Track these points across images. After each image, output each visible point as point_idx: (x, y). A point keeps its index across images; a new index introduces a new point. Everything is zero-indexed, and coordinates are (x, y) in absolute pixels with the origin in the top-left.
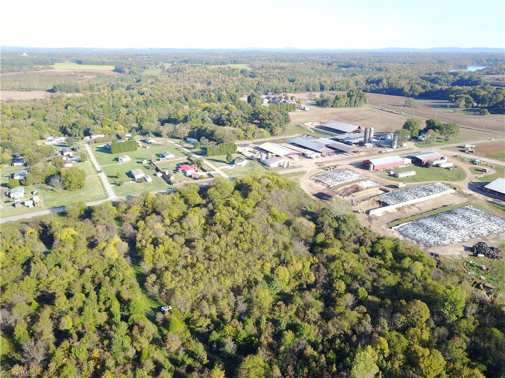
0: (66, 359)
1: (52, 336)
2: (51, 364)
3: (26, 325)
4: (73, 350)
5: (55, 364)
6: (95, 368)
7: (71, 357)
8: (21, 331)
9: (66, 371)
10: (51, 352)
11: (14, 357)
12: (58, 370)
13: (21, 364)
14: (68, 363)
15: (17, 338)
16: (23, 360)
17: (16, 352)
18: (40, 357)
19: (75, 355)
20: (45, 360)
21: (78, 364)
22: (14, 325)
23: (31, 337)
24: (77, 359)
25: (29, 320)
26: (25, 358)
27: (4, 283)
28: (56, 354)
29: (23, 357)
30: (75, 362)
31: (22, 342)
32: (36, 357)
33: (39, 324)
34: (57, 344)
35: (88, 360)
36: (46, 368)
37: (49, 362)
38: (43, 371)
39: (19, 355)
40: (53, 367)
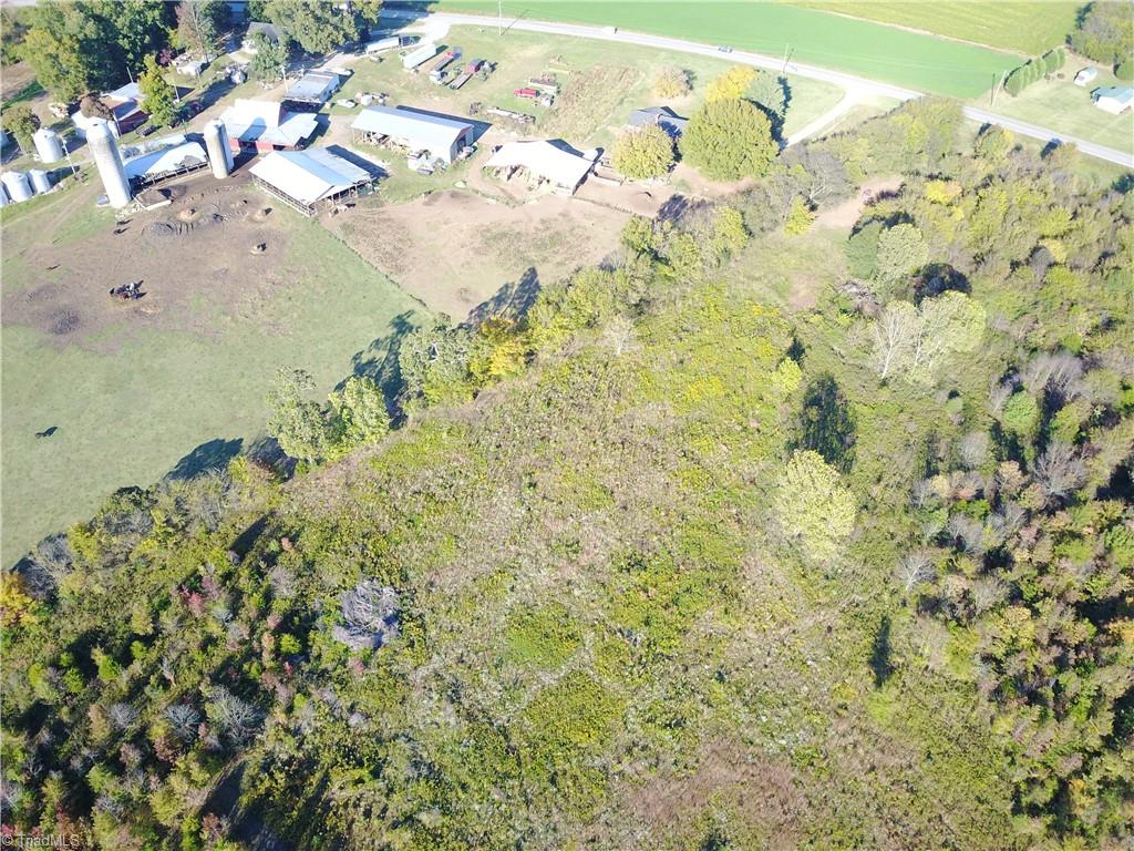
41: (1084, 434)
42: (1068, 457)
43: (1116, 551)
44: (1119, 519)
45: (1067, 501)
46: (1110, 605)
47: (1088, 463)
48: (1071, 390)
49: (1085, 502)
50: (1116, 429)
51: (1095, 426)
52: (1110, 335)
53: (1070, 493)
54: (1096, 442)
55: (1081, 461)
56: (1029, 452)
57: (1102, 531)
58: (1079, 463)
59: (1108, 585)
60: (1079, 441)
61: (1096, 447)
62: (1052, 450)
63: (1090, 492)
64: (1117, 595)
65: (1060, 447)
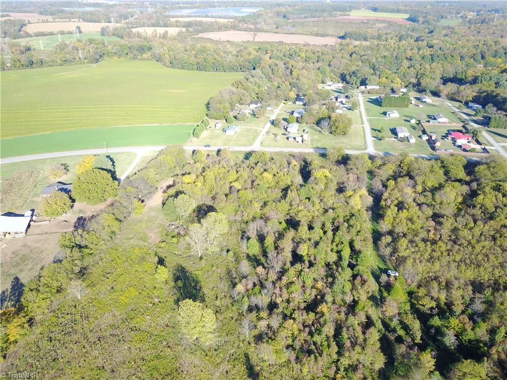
0: (295, 278)
1: (290, 255)
2: (284, 277)
3: (274, 239)
4: (302, 273)
5: (287, 279)
6: (316, 296)
7: (299, 278)
8: (269, 241)
9: (293, 288)
10: (286, 267)
11: (260, 259)
12: (288, 284)
13: (264, 267)
14: (296, 283)
15: (266, 245)
16: (266, 265)
17: (263, 256)
18: (278, 269)
19: (303, 278)
20: (280, 272)
21: (304, 286)
22: (266, 235)
23: (275, 250)
24: (304, 282)
25: (277, 235)
26: (268, 264)
27: (267, 200)
28: (290, 271)
29: (266, 262)
30: (302, 284)
31: (268, 250)
32: (275, 266)
33: (284, 241)
34: (293, 264)
35: (312, 288)
36: (280, 279)
37: (283, 275)
38: (277, 280)
39: (264, 260)
40: (285, 280)
41: (276, 245)
42: (276, 256)
43: (306, 282)
44: (301, 269)
45: (283, 272)
46: (314, 302)
47: (283, 255)
48: (265, 231)
49: (288, 269)
50: (285, 238)
51: (278, 240)
52: (268, 207)
53: (283, 268)
54: (281, 246)
55: (280, 255)
56: (263, 260)
57: (299, 277)
58: (280, 256)
59: (310, 295)
60: (276, 248)
61: (282, 247)
62: (269, 255)
63: (288, 265)
64: (314, 297)
65: (272, 253)
